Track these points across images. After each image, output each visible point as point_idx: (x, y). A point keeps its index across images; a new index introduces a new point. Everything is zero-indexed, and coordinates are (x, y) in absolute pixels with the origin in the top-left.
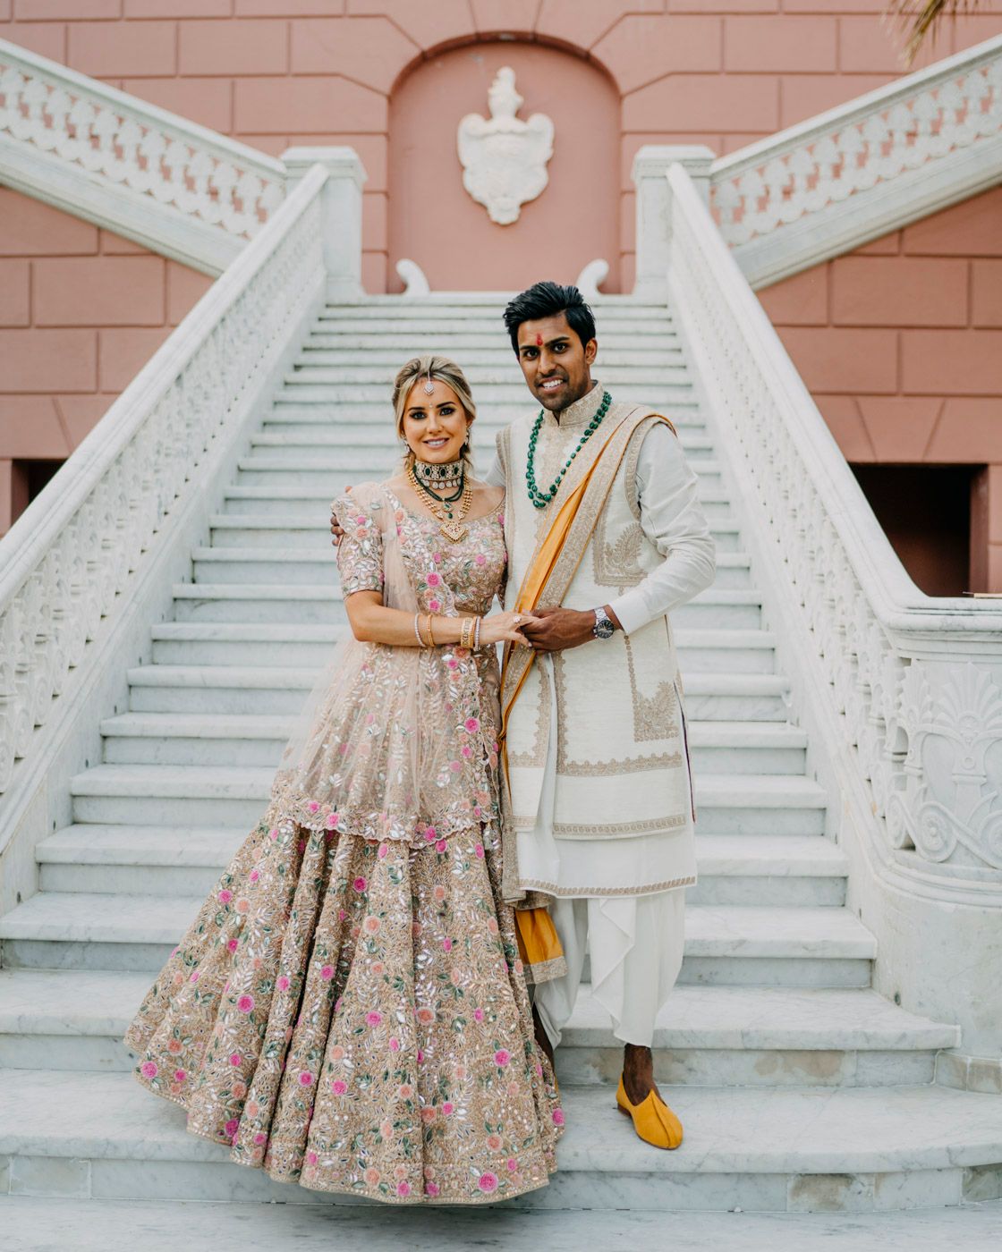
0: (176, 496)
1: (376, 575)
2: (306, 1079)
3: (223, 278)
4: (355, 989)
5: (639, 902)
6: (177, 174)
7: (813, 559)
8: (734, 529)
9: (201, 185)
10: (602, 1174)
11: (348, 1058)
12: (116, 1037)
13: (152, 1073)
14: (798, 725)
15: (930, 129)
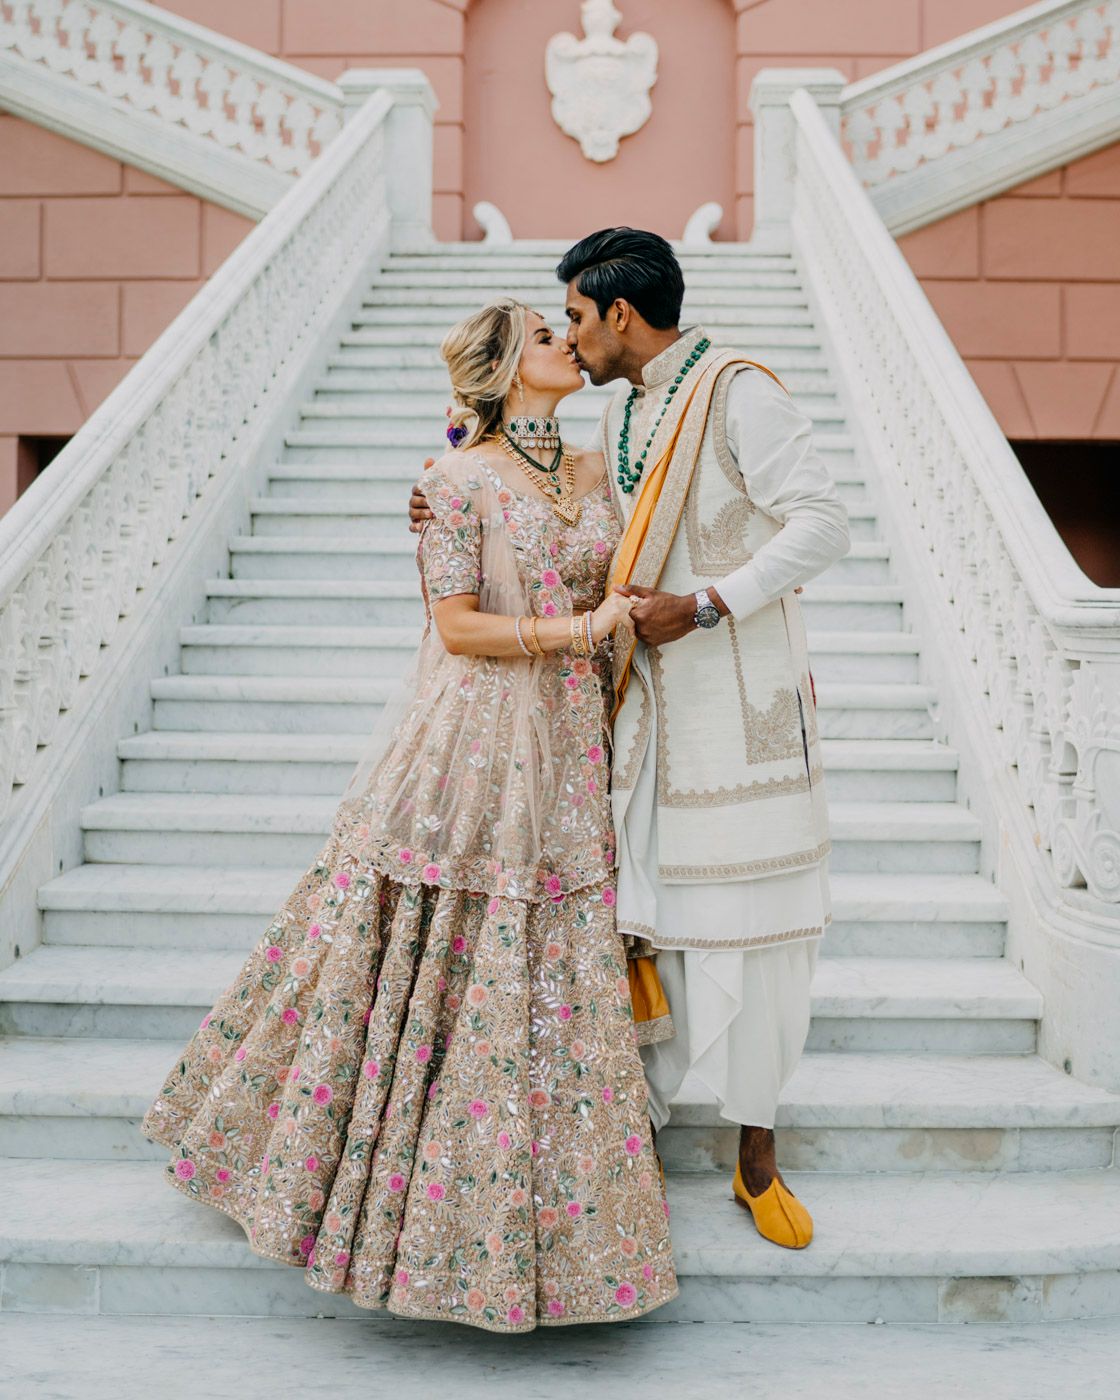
0: (210, 476)
1: (473, 574)
2: (396, 1182)
3: (266, 222)
4: (457, 1072)
5: (747, 956)
6: (215, 101)
7: (963, 547)
8: (871, 514)
9: (244, 113)
10: (716, 1279)
11: (447, 1156)
12: (132, 1118)
13: (189, 1173)
14: (947, 744)
15: (1095, 50)
